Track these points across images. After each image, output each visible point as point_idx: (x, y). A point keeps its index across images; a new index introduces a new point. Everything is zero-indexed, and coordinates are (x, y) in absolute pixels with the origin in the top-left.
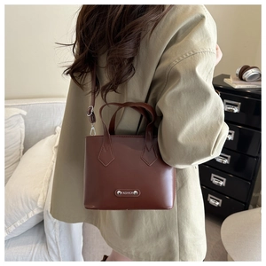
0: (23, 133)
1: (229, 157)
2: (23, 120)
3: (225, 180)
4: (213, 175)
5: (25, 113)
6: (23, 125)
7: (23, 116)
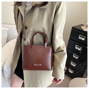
0: (7, 37)
1: (78, 56)
2: (7, 32)
3: (76, 64)
4: (72, 62)
5: (8, 30)
6: (7, 34)
7: (7, 31)
